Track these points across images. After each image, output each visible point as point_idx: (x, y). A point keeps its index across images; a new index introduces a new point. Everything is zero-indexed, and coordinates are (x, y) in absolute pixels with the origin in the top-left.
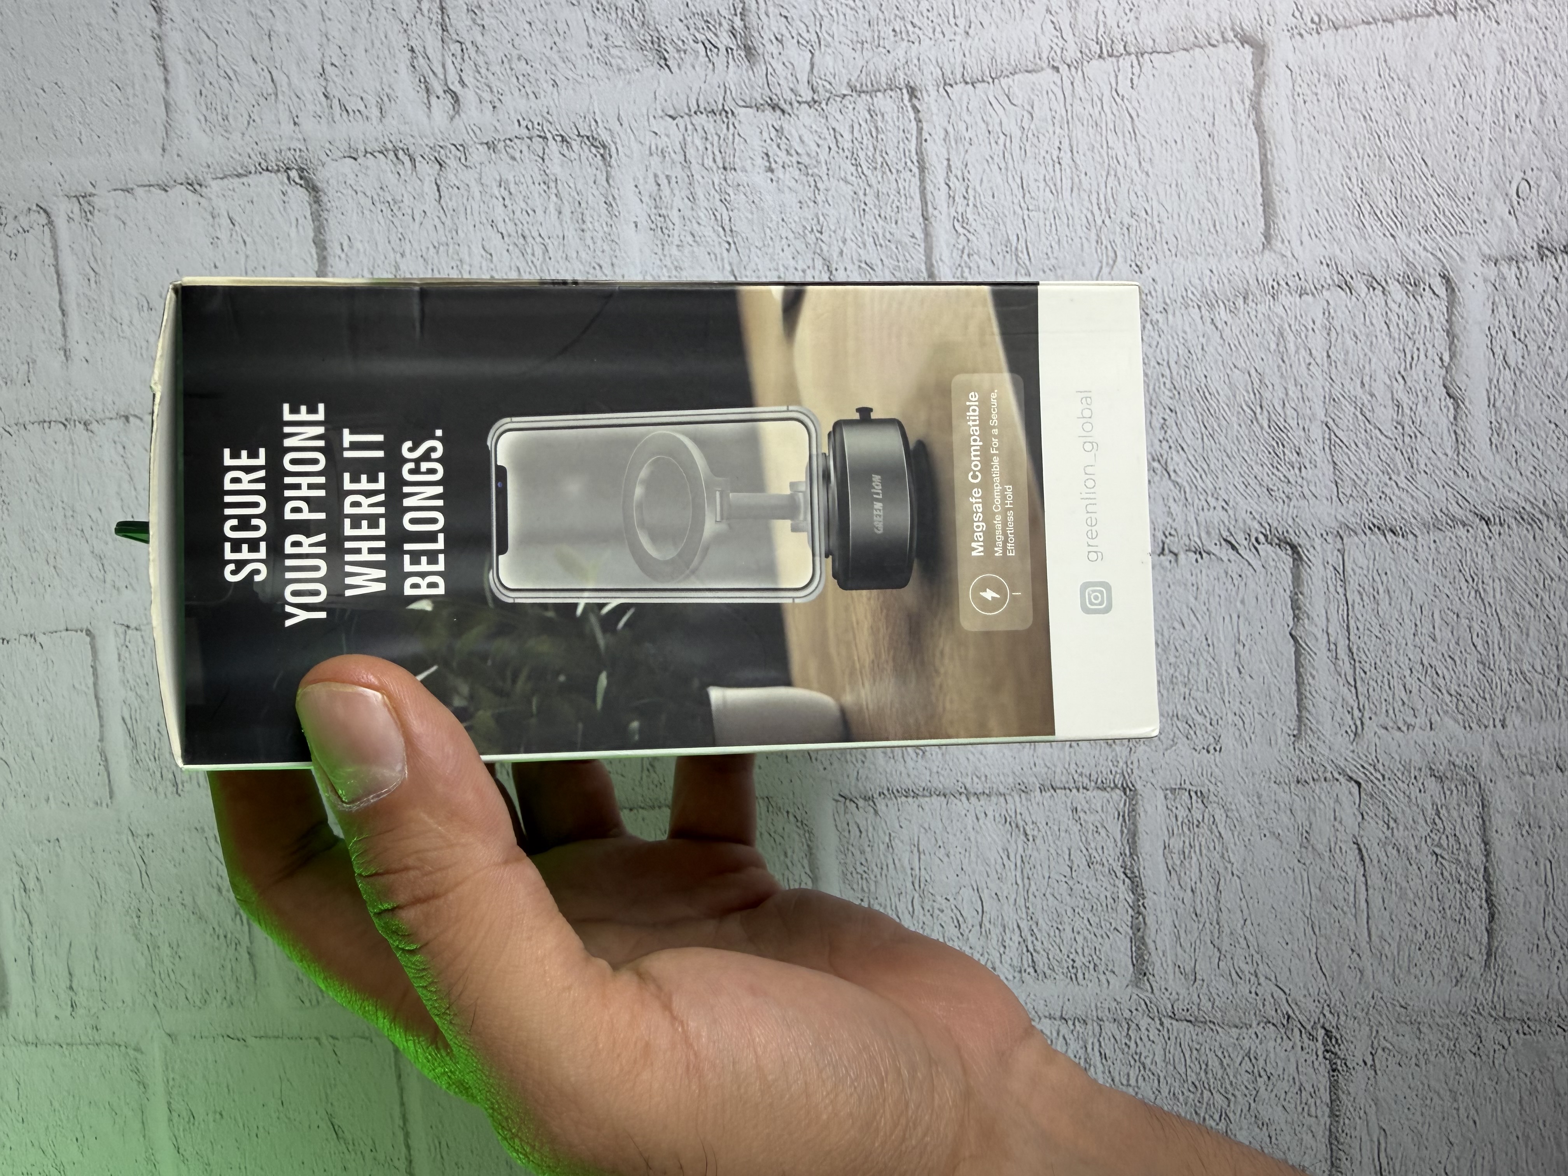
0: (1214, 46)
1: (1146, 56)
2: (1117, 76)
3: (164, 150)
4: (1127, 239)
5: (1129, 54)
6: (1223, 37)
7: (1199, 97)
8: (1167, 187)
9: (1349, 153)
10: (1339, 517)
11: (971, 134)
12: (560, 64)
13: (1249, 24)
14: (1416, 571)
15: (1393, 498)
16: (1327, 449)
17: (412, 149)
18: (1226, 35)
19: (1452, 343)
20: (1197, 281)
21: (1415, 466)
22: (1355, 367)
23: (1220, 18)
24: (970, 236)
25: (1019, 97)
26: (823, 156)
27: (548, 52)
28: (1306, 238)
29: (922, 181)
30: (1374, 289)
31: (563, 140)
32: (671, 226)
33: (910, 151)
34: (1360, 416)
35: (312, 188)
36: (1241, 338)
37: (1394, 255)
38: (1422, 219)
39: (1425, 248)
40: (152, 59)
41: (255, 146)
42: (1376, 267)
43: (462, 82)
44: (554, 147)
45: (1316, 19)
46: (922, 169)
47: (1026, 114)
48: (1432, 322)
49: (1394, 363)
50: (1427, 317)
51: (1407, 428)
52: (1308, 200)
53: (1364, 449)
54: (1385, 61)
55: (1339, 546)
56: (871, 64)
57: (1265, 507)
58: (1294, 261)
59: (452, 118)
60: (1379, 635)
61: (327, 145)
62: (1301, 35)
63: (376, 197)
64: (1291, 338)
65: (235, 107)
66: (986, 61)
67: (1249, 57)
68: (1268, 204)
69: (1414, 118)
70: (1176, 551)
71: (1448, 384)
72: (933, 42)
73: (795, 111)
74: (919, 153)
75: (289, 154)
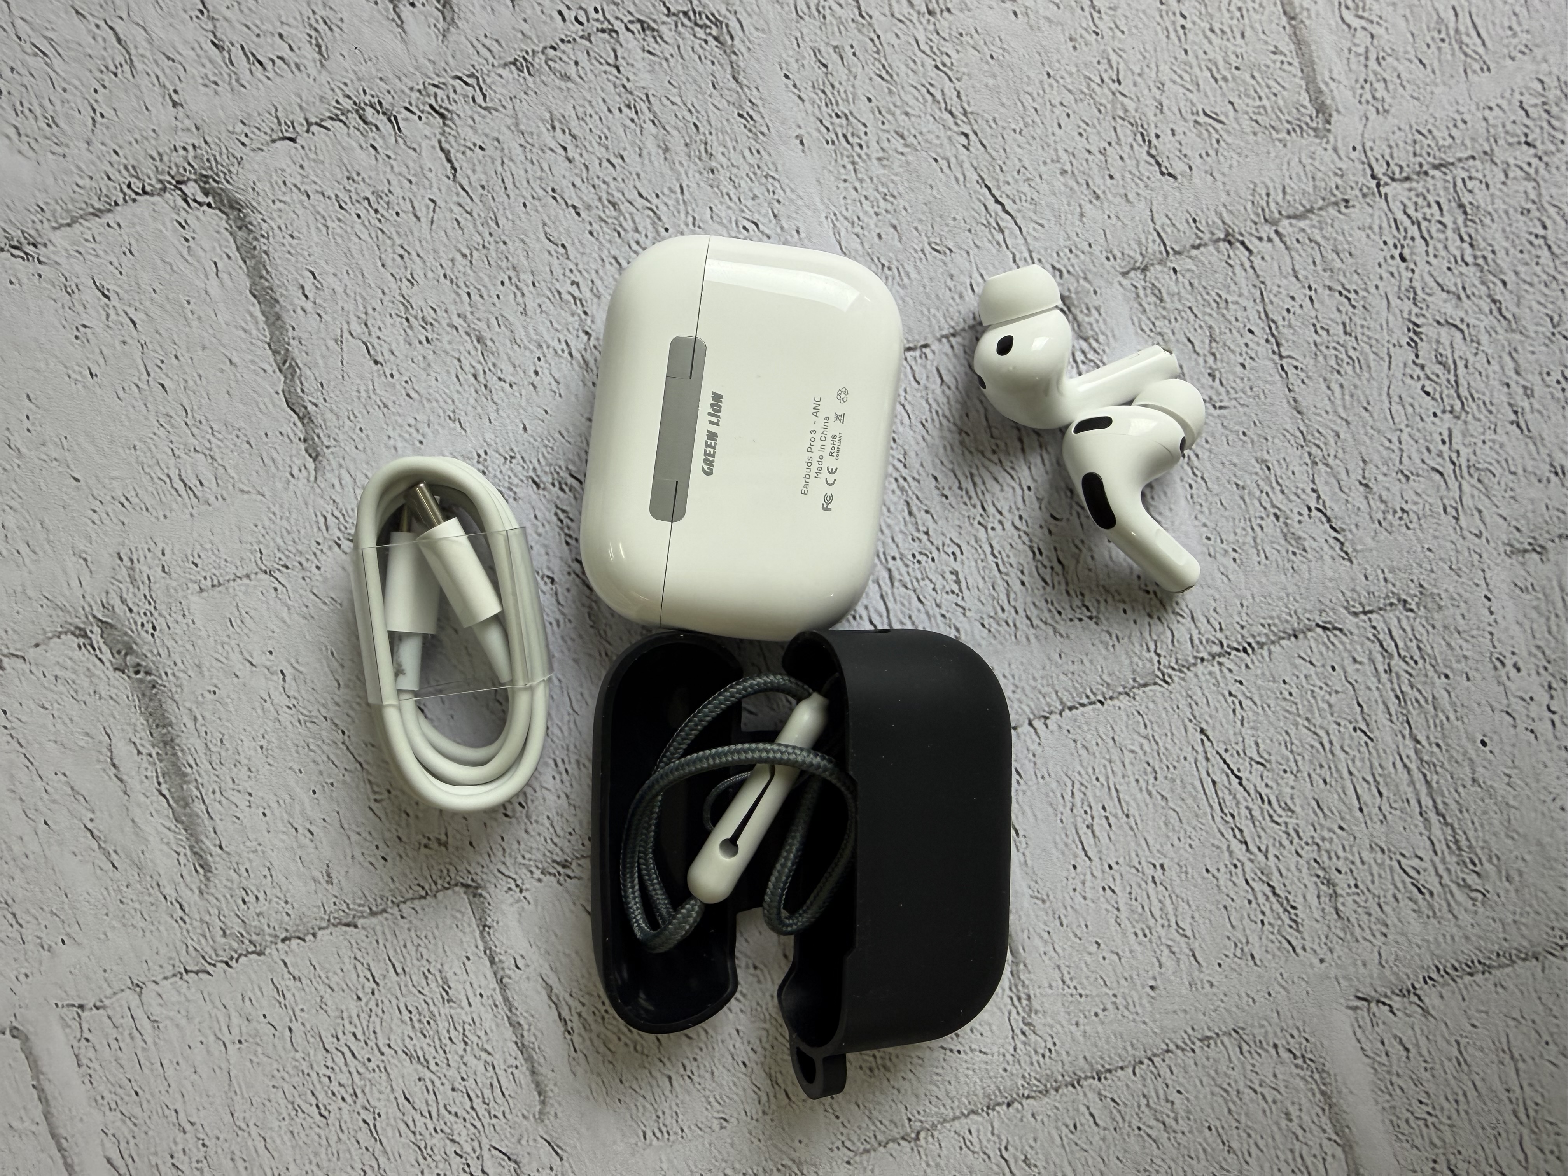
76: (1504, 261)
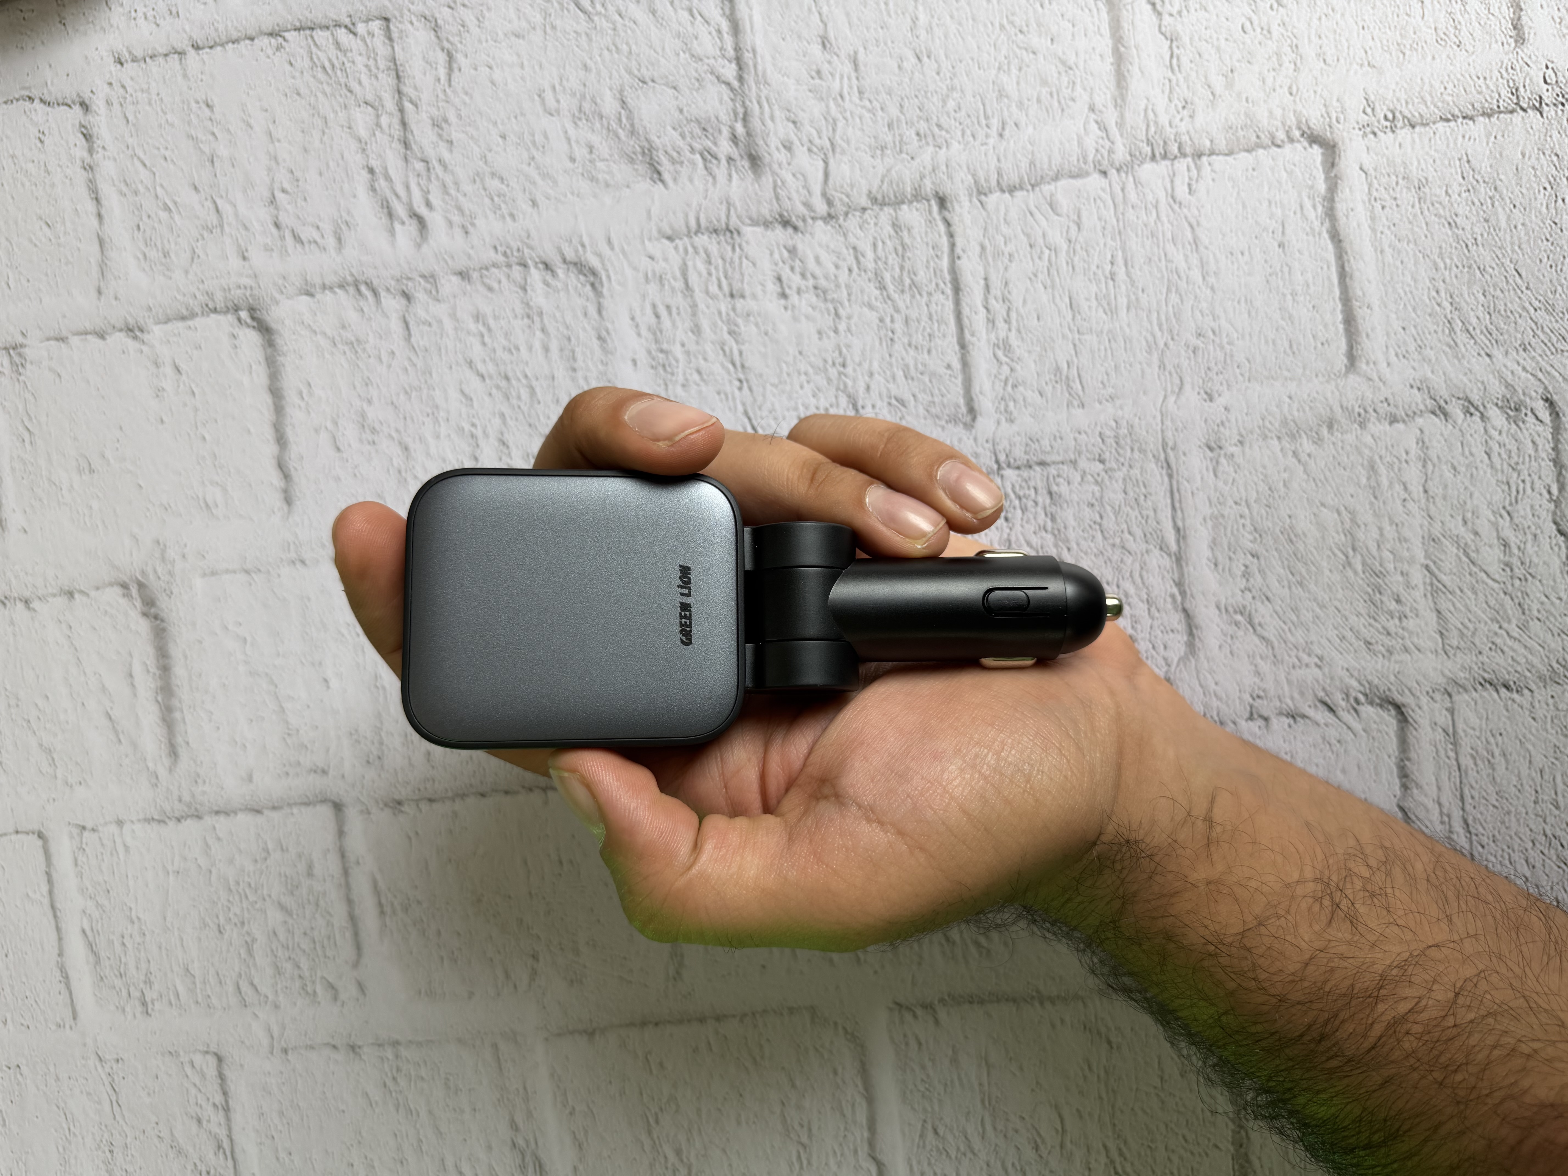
0: (1279, 146)
1: (1204, 159)
2: (1172, 182)
3: (99, 292)
4: (1193, 363)
5: (1184, 155)
6: (1288, 137)
7: (1265, 204)
8: (1236, 303)
9: (1435, 264)
10: (1447, 672)
11: (1010, 248)
12: (540, 182)
13: (1317, 123)
14: (1534, 731)
15: (1505, 649)
16: (1429, 595)
17: (376, 282)
18: (1291, 135)
19: (1560, 474)
20: (1275, 409)
21: (1527, 612)
22: (1455, 502)
23: (1283, 115)
24: (1014, 365)
25: (1065, 203)
26: (843, 276)
27: (525, 167)
28: (1393, 359)
29: (957, 303)
30: (1471, 414)
31: (547, 266)
32: (673, 362)
33: (941, 271)
34: (1464, 559)
35: (264, 329)
36: (1328, 473)
37: (1491, 376)
38: (1519, 336)
39: (1524, 369)
40: (82, 191)
41: (201, 286)
42: (1472, 391)
43: (428, 204)
44: (536, 275)
45: (1390, 116)
46: (957, 289)
47: (1071, 224)
48: (1536, 450)
49: (1499, 497)
50: (1531, 444)
51: (1516, 570)
52: (1393, 316)
53: (1469, 593)
54: (1468, 162)
55: (1449, 705)
56: (893, 172)
57: (1363, 663)
58: (1381, 384)
59: (419, 246)
60: (1497, 804)
61: (280, 282)
62: (1375, 134)
63: (337, 338)
64: (1382, 470)
65: (176, 244)
66: (1024, 165)
67: (1319, 159)
68: (1349, 320)
69: (1503, 224)
70: (1266, 715)
71: (1558, 519)
72: (962, 146)
73: (809, 228)
74: (953, 271)
75: (238, 292)
76: (1072, 535)
